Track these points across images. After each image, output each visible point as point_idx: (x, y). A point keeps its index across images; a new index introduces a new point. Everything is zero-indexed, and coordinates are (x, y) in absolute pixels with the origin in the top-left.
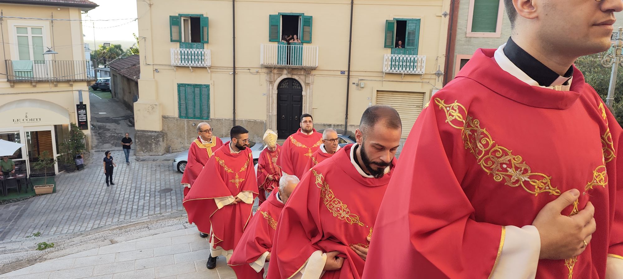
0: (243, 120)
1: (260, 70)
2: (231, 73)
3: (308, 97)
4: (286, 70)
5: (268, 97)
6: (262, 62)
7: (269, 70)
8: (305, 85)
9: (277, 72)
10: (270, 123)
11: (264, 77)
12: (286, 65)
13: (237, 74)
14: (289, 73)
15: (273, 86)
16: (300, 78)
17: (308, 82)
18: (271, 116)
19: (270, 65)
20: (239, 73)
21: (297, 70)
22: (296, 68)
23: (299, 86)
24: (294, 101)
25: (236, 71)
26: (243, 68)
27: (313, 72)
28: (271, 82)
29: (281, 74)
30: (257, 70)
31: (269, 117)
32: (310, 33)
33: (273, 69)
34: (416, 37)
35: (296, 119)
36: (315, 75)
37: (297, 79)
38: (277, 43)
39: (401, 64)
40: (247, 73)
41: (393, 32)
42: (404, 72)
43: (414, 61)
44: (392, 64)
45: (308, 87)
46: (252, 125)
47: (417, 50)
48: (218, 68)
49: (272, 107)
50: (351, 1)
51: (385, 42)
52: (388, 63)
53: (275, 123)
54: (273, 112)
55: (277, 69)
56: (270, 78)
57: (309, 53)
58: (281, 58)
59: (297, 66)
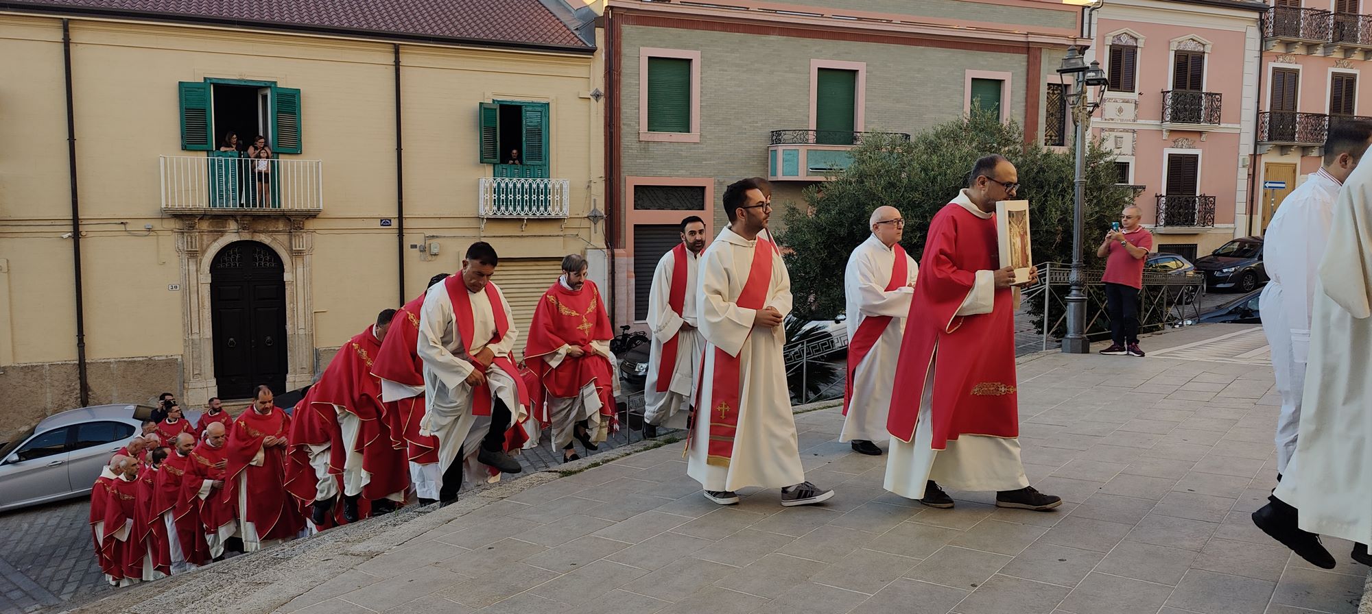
0: (112, 360)
1: (157, 225)
2: (66, 236)
3: (300, 284)
4: (237, 221)
5: (186, 292)
6: (163, 206)
7: (187, 222)
8: (291, 258)
9: (209, 227)
10: (196, 362)
11: (170, 241)
12: (238, 207)
13: (85, 237)
14: (244, 228)
15: (198, 264)
16: (274, 239)
17: (299, 249)
18: (199, 341)
19: (190, 210)
20: (90, 234)
21: (267, 221)
22: (266, 213)
23: (270, 261)
24: (259, 299)
25: (81, 228)
26: (105, 221)
27: (310, 224)
28: (193, 254)
29: (222, 233)
30: (149, 224)
31: (191, 344)
32: (296, 130)
34: (543, 140)
35: (268, 343)
36: (315, 230)
37: (267, 244)
38: (205, 153)
39: (519, 197)
40: (118, 233)
41: (495, 129)
42: (526, 214)
43: (546, 191)
44: (499, 198)
45: (299, 261)
46: (141, 373)
47: (547, 167)
48: (19, 223)
49: (199, 319)
50: (394, 60)
51: (481, 151)
52: (491, 198)
53: (210, 361)
54: (201, 331)
55: (210, 219)
56: (189, 243)
57: (299, 177)
58: (221, 191)
59: (268, 209)
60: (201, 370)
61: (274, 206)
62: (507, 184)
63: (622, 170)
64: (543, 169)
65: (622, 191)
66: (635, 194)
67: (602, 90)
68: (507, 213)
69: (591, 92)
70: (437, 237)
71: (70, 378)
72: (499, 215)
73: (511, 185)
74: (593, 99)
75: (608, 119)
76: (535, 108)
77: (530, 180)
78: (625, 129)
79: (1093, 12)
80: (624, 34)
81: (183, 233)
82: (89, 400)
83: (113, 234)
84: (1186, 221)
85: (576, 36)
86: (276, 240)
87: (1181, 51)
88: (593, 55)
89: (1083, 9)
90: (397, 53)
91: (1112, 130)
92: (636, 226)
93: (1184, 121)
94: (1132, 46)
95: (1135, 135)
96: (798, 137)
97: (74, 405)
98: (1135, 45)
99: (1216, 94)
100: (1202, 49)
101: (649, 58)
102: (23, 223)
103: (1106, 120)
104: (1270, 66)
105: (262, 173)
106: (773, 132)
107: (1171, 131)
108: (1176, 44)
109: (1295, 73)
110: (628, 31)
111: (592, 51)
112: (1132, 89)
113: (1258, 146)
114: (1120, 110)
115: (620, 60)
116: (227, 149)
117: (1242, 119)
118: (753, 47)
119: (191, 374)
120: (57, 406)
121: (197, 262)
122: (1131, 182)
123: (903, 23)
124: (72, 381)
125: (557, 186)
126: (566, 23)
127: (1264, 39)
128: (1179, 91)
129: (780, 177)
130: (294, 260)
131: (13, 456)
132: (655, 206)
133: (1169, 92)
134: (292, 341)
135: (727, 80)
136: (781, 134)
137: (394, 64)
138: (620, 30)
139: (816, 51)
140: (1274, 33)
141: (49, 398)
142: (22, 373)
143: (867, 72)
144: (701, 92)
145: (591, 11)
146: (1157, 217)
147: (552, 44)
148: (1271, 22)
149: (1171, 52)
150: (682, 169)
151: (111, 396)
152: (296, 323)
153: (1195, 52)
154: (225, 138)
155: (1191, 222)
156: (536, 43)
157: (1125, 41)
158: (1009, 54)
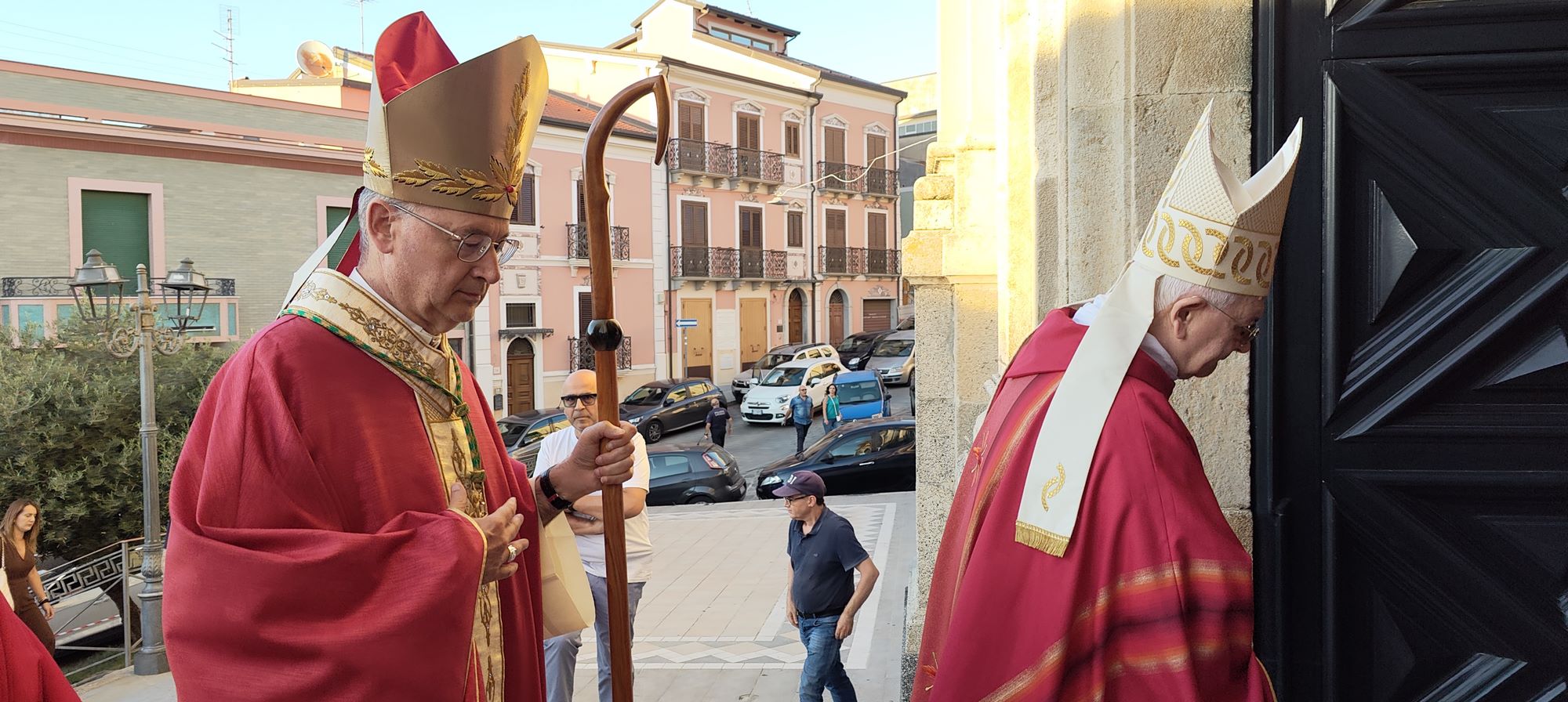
91: (512, 268)
95: (540, 272)
98: (532, 173)
99: (624, 228)
104: (679, 198)
106: (4, 279)
107: (580, 267)
108: (577, 174)
109: (704, 206)
112: (532, 222)
113: (672, 282)
117: (654, 253)
122: (539, 325)
127: (670, 171)
128: (585, 224)
136: (15, 283)
139: (78, 167)
140: (679, 165)
143: (165, 196)
146: (571, 360)
149: (572, 181)
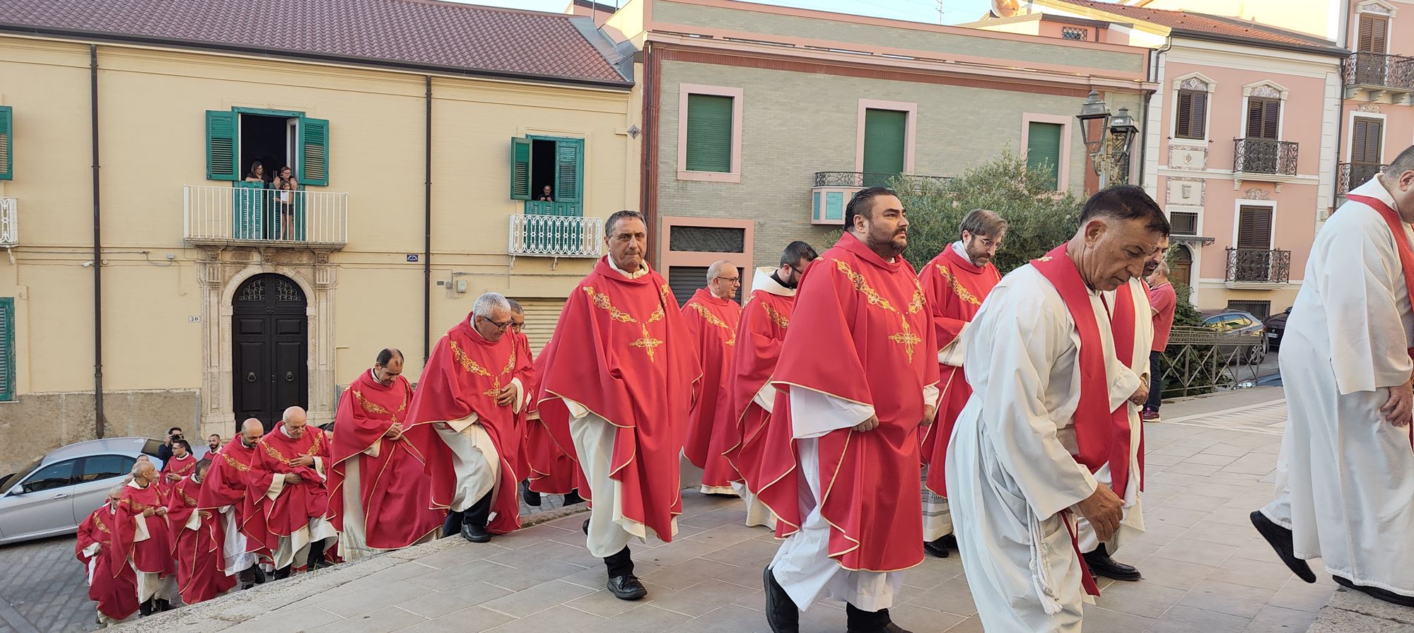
0: (129, 392)
1: (179, 255)
2: (87, 264)
3: (323, 319)
4: (260, 253)
5: (207, 324)
6: (186, 235)
7: (210, 253)
8: (315, 292)
9: (231, 258)
10: (214, 396)
11: (192, 271)
12: (261, 239)
13: (106, 265)
14: (267, 261)
15: (220, 296)
16: (298, 272)
17: (322, 283)
18: (218, 374)
19: (213, 240)
20: (111, 263)
21: (292, 254)
22: (290, 246)
23: (293, 294)
24: (281, 333)
25: (102, 257)
26: (129, 250)
27: (335, 258)
28: (214, 286)
29: (245, 265)
30: (171, 254)
31: (210, 377)
32: (324, 162)
33: (219, 252)
34: (577, 177)
35: (288, 378)
36: (339, 265)
37: (290, 276)
38: (231, 183)
39: (549, 235)
40: (139, 263)
41: (527, 164)
42: (557, 253)
43: (578, 230)
44: (529, 236)
45: (323, 295)
46: (158, 405)
47: (580, 205)
48: (41, 250)
49: (219, 352)
50: (425, 92)
51: (512, 187)
52: (521, 235)
53: (228, 394)
54: (221, 365)
55: (233, 250)
56: (211, 275)
57: (324, 210)
58: (244, 222)
59: (293, 241)
60: (219, 405)
61: (298, 238)
62: (538, 222)
63: (658, 210)
64: (577, 208)
65: (658, 231)
66: (671, 235)
67: (639, 127)
68: (537, 252)
69: (629, 128)
70: (465, 274)
71: (87, 408)
72: (529, 253)
73: (542, 223)
74: (630, 136)
75: (645, 157)
76: (569, 143)
77: (562, 218)
78: (662, 168)
79: (1161, 55)
80: (664, 70)
81: (205, 264)
82: (105, 431)
83: (135, 263)
84: (1259, 276)
85: (615, 71)
86: (299, 273)
87: (1255, 97)
88: (631, 91)
89: (1150, 52)
90: (429, 85)
91: (1179, 179)
92: (671, 267)
93: (1257, 171)
94: (1203, 92)
95: (1204, 184)
96: (843, 179)
97: (89, 436)
98: (1205, 90)
99: (1295, 144)
100: (1278, 96)
101: (689, 94)
102: (46, 250)
103: (1172, 168)
104: (1352, 115)
105: (286, 205)
106: (817, 173)
107: (1244, 181)
108: (1250, 90)
109: (1379, 123)
110: (668, 66)
111: (629, 87)
112: (1202, 137)
114: (1189, 158)
115: (659, 96)
116: (253, 180)
117: (1321, 170)
118: (798, 85)
119: (209, 407)
120: (72, 437)
121: (218, 294)
122: (1199, 234)
123: (958, 63)
124: (87, 411)
125: (590, 225)
126: (607, 58)
127: (1344, 86)
128: (1253, 139)
129: (823, 221)
130: (317, 294)
131: (18, 488)
132: (692, 247)
133: (1241, 140)
134: (313, 377)
135: (770, 119)
136: (825, 176)
137: (426, 96)
138: (660, 65)
139: (865, 91)
140: (1356, 80)
141: (64, 429)
142: (39, 403)
143: (918, 113)
144: (743, 131)
145: (631, 45)
146: (1227, 271)
147: (589, 79)
148: (1352, 69)
149: (1244, 98)
150: (720, 209)
151: (128, 427)
152: (317, 359)
153: (1270, 98)
154: (251, 168)
155: (1265, 278)
156: (572, 77)
157: (1194, 85)
158: (1070, 97)
